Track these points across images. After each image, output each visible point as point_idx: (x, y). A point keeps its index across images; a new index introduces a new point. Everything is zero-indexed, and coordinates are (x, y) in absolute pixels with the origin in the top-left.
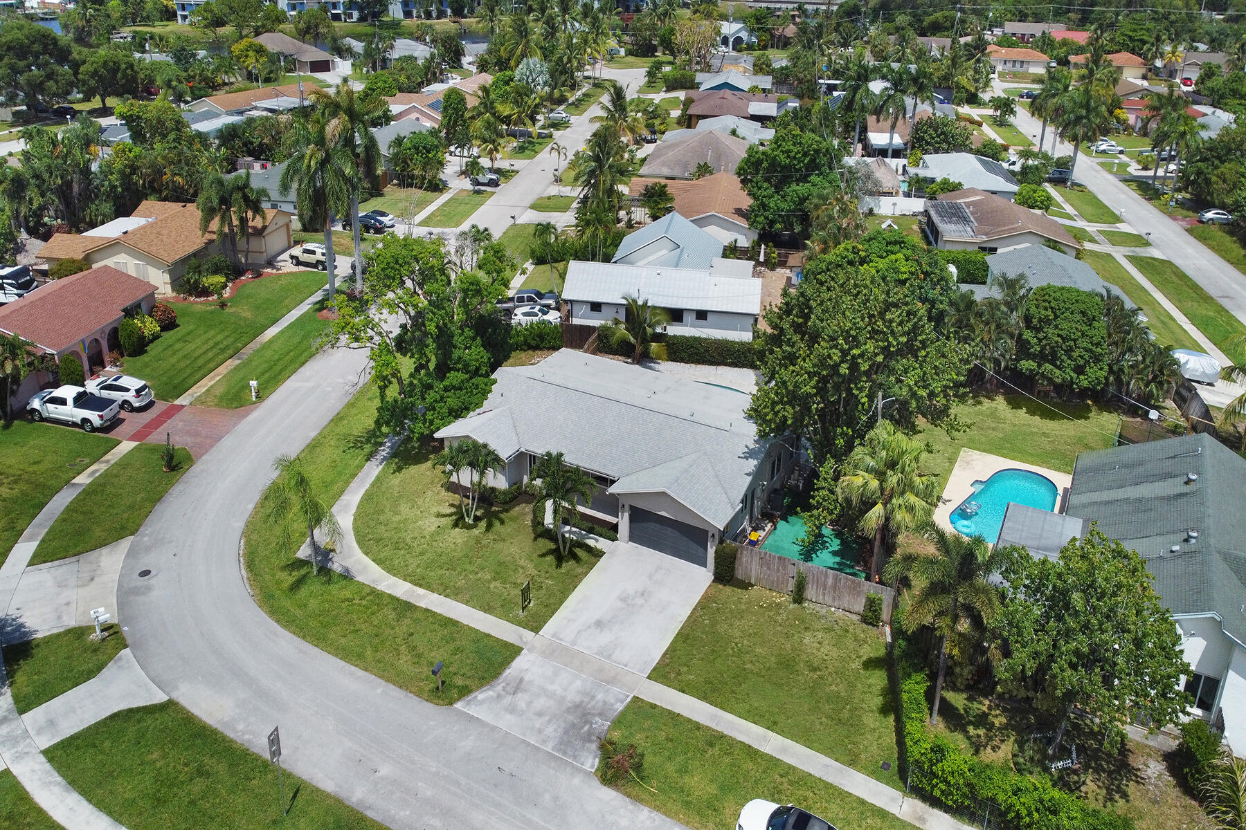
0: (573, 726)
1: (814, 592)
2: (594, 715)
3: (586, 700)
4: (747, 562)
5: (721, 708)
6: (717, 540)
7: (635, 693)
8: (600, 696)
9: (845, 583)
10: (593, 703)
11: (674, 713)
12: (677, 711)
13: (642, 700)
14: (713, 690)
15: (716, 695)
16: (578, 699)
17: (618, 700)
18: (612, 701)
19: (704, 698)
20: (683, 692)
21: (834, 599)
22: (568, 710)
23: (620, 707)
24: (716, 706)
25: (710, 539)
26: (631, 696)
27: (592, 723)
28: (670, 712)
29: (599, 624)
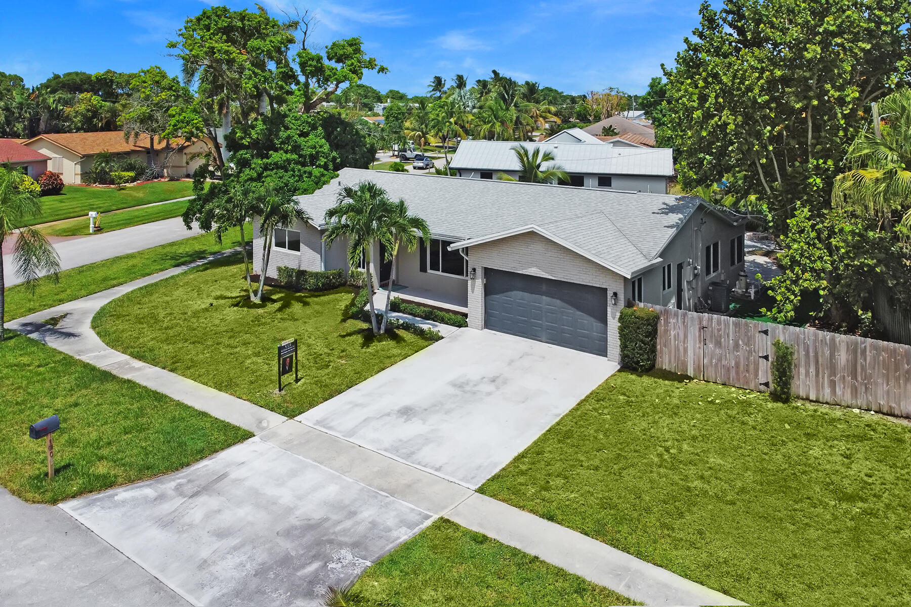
0: (286, 561)
1: (811, 382)
2: (341, 545)
3: (335, 517)
4: (677, 337)
5: (639, 555)
6: (622, 304)
7: (446, 514)
8: (367, 514)
9: (874, 358)
10: (348, 524)
11: (525, 555)
12: (533, 552)
13: (457, 527)
14: (620, 520)
15: (625, 529)
16: (317, 516)
17: (404, 523)
18: (391, 522)
19: (598, 532)
20: (551, 518)
21: (855, 392)
22: (288, 533)
23: (404, 535)
24: (626, 550)
25: (610, 301)
26: (435, 517)
27: (329, 559)
28: (515, 552)
29: (406, 412)
